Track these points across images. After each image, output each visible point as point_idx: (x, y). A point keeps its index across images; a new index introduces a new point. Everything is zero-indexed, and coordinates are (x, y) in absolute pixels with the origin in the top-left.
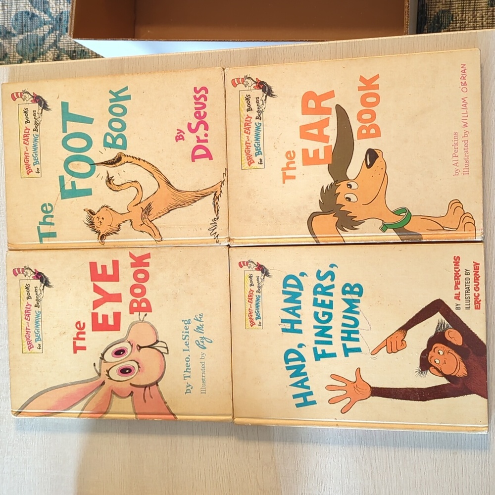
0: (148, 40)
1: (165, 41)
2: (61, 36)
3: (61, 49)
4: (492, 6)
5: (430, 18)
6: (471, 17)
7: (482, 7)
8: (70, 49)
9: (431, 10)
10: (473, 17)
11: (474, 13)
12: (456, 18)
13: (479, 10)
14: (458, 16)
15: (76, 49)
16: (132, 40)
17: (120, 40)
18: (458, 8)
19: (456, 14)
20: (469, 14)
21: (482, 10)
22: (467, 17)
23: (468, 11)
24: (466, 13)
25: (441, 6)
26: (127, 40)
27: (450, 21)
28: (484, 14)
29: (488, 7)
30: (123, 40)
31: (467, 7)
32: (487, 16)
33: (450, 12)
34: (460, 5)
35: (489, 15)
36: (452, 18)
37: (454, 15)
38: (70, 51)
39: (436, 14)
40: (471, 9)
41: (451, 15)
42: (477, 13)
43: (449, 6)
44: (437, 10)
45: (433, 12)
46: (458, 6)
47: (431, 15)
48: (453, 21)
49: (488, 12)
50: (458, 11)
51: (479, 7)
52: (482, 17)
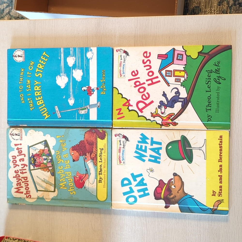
0: (52, 13)
1: (60, 14)
2: (12, 9)
3: (12, 16)
4: (219, 5)
5: (190, 9)
6: (209, 10)
7: (215, 6)
8: (16, 16)
9: (190, 6)
10: (210, 10)
11: (211, 8)
12: (202, 10)
13: (213, 7)
14: (203, 9)
15: (19, 16)
16: (44, 13)
17: (38, 12)
18: (203, 6)
19: (202, 8)
20: (209, 9)
21: (214, 7)
22: (207, 10)
23: (208, 7)
24: (207, 8)
25: (195, 4)
26: (42, 12)
27: (199, 12)
28: (215, 9)
29: (217, 6)
30: (40, 12)
31: (208, 5)
32: (217, 10)
33: (199, 7)
34: (204, 4)
35: (218, 10)
36: (200, 10)
37: (201, 9)
38: (16, 17)
39: (193, 8)
40: (210, 6)
41: (200, 9)
42: (212, 8)
43: (199, 4)
44: (193, 6)
45: (191, 7)
46: (203, 5)
47: (190, 8)
48: (201, 12)
49: (217, 8)
50: (203, 7)
51: (213, 6)
52: (215, 10)
